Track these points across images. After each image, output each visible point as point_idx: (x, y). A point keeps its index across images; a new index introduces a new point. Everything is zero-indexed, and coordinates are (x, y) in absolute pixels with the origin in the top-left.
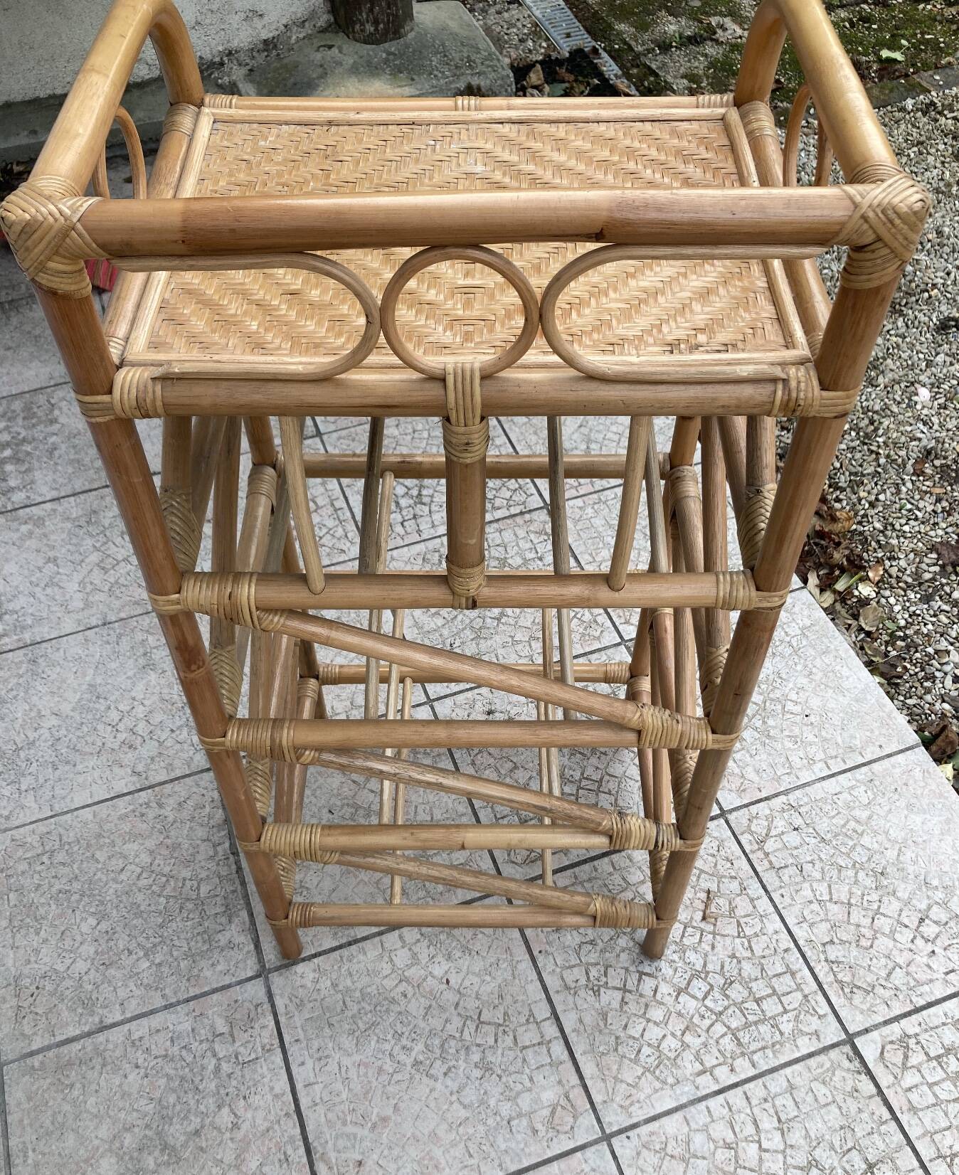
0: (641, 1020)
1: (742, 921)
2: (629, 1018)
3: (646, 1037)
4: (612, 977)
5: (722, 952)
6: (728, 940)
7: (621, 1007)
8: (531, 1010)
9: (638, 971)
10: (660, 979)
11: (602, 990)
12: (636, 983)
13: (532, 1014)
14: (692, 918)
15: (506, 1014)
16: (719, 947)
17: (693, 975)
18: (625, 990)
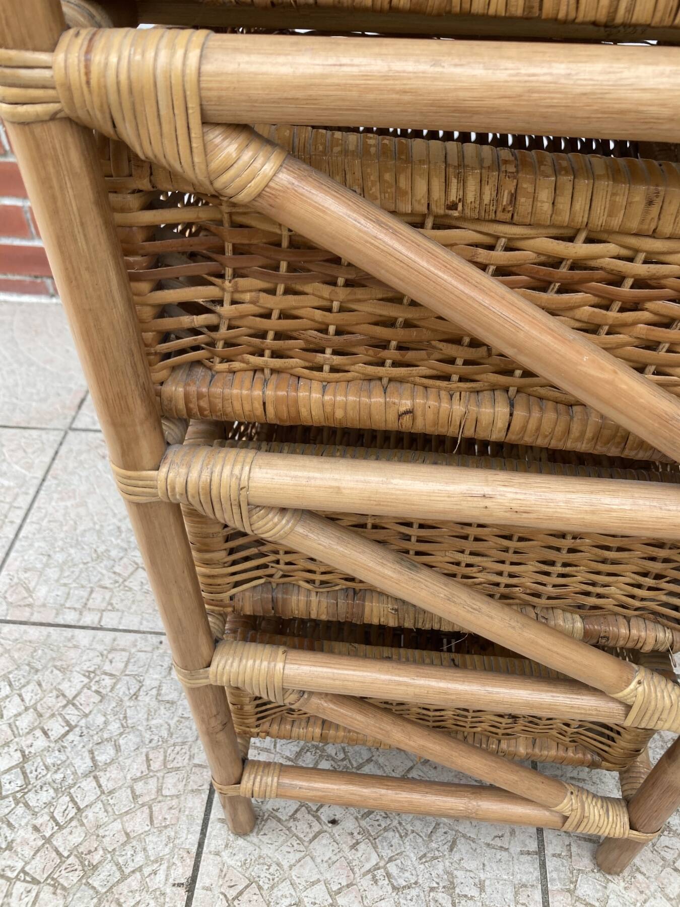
0: (33, 702)
1: (35, 888)
2: (44, 691)
3: (17, 699)
4: (89, 697)
5: (24, 834)
6: (28, 852)
7: (58, 690)
8: (118, 610)
9: (76, 726)
10: (52, 745)
11: (86, 680)
12: (67, 717)
13: (114, 609)
14: (82, 825)
15: (130, 589)
16: (31, 836)
17: (28, 783)
18: (71, 702)
